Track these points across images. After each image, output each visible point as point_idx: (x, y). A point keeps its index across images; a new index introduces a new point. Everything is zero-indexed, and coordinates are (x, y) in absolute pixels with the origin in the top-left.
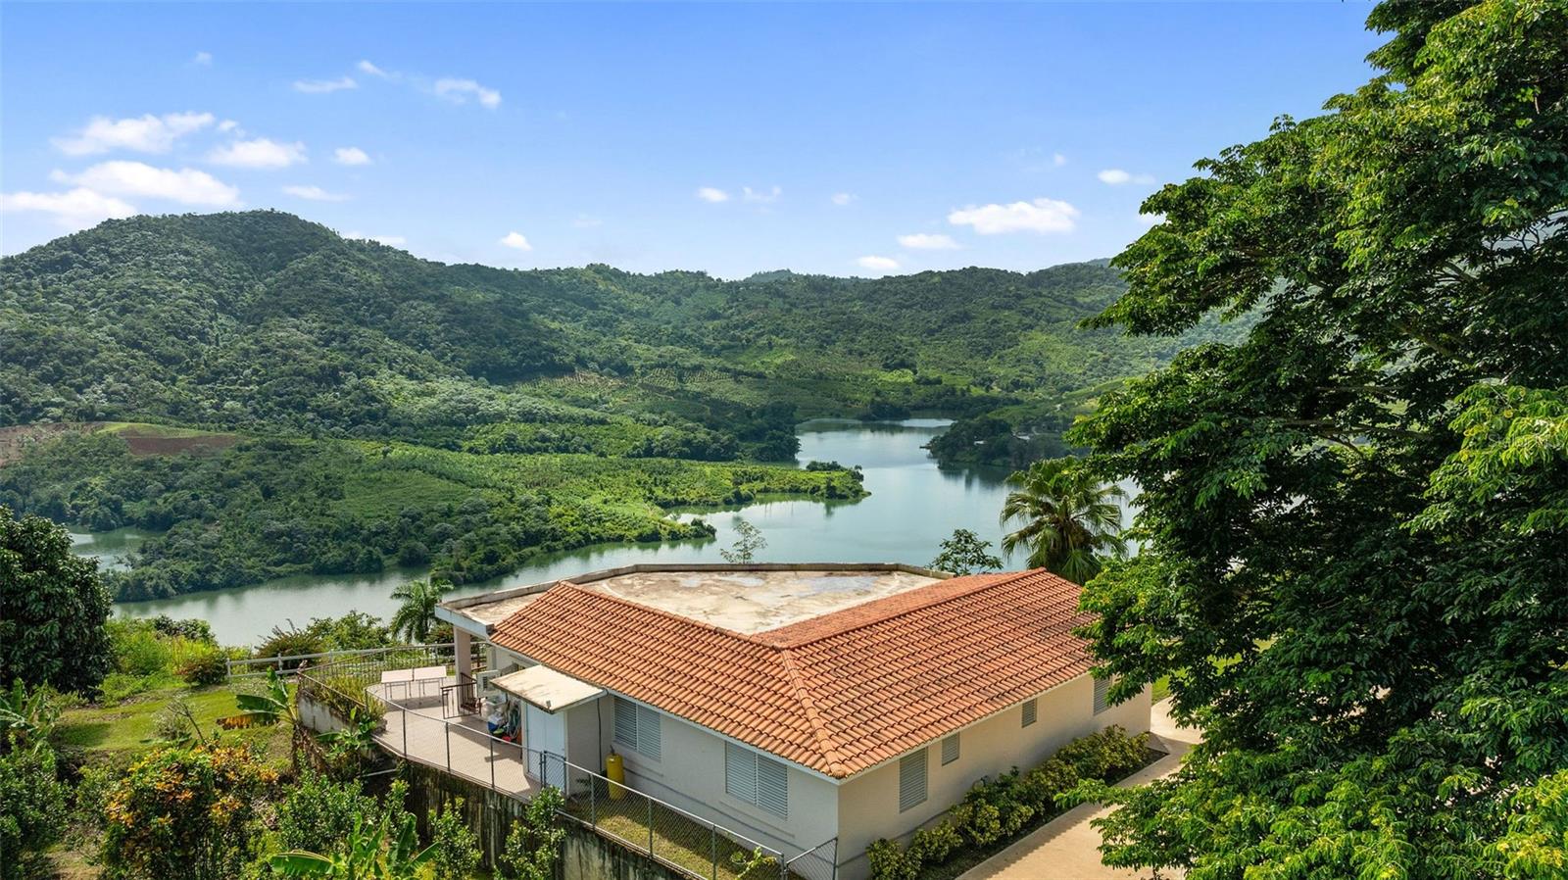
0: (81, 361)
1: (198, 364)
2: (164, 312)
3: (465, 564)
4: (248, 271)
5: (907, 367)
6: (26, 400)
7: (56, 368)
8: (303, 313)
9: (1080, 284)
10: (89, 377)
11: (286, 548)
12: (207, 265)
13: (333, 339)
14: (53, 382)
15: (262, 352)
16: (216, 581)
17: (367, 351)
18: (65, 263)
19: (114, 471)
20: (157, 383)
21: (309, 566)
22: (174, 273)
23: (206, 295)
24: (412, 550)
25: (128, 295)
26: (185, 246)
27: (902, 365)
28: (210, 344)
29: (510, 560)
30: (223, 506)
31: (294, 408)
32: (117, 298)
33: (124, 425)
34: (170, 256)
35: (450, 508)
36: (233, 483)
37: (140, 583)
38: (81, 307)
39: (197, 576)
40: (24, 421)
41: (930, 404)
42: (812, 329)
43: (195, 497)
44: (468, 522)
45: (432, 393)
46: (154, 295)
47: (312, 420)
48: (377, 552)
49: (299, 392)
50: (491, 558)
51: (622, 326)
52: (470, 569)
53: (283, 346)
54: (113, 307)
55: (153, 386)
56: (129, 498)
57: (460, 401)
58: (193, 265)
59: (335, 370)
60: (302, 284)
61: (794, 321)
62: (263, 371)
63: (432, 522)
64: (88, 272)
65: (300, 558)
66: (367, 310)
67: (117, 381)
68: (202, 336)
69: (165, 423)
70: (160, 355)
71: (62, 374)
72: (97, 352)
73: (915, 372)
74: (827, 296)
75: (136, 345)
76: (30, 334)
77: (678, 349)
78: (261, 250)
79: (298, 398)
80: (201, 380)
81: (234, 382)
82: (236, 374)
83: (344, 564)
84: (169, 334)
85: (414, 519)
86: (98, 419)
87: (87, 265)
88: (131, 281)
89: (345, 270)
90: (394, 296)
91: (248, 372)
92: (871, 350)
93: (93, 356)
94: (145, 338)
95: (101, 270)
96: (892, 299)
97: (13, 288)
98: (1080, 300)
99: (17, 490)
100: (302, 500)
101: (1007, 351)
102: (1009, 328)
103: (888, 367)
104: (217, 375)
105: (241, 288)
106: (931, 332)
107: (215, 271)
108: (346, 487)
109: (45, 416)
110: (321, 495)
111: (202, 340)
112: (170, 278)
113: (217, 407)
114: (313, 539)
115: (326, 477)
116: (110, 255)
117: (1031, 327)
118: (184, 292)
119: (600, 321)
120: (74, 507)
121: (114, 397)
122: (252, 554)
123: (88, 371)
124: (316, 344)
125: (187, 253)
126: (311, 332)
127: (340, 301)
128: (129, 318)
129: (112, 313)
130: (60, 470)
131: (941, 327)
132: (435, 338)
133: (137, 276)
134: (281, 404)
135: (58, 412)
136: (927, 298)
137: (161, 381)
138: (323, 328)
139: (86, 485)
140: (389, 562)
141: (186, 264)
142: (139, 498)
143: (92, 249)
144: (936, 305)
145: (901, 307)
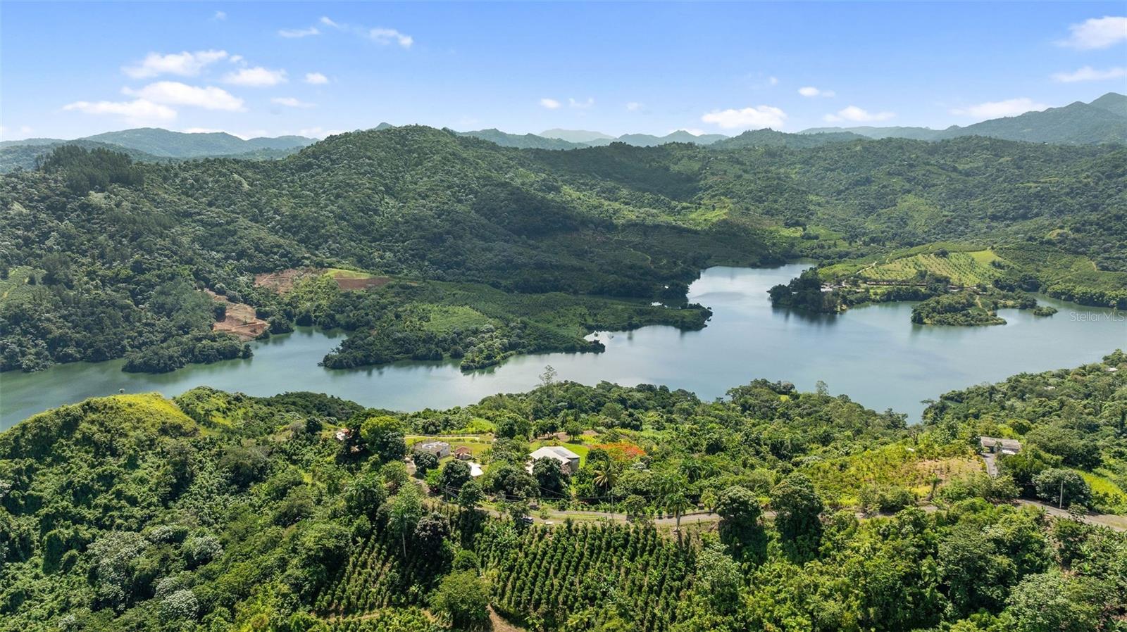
0: (317, 231)
1: (373, 230)
2: (357, 197)
3: (477, 359)
4: (402, 166)
5: (800, 225)
6: (293, 256)
7: (306, 235)
8: (428, 196)
9: (966, 153)
10: (321, 240)
11: (402, 346)
12: (380, 165)
13: (443, 214)
14: (305, 243)
15: (405, 223)
16: (371, 361)
17: (459, 222)
18: (309, 166)
19: (332, 298)
20: (353, 243)
21: (411, 355)
22: (362, 171)
23: (379, 184)
24: (456, 350)
25: (339, 187)
26: (369, 154)
27: (797, 224)
28: (380, 216)
29: (498, 358)
30: (379, 319)
31: (419, 258)
32: (335, 189)
33: (337, 271)
34: (361, 161)
35: (477, 329)
36: (384, 307)
37: (341, 361)
38: (317, 194)
39: (363, 359)
40: (293, 267)
41: (805, 254)
42: (751, 192)
43: (367, 314)
44: (483, 337)
45: (490, 250)
46: (352, 186)
47: (427, 266)
48: (440, 350)
49: (422, 249)
50: (489, 357)
51: (620, 193)
52: (478, 362)
53: (416, 220)
54: (332, 194)
55: (350, 246)
56: (338, 312)
57: (504, 256)
58: (372, 166)
59: (441, 234)
60: (429, 177)
61: (741, 185)
62: (405, 235)
63: (467, 336)
64: (320, 170)
65: (407, 351)
66: (464, 192)
67: (334, 243)
68: (376, 212)
69: (355, 270)
70: (355, 224)
71: (309, 238)
72: (325, 226)
73: (804, 230)
74: (777, 160)
75: (343, 218)
76: (295, 216)
77: (651, 210)
78: (410, 151)
79: (421, 252)
80: (375, 240)
81: (390, 241)
82: (392, 236)
83: (425, 355)
84: (359, 211)
85: (458, 334)
86: (325, 267)
87: (320, 167)
88: (341, 178)
89: (453, 167)
90: (479, 183)
91: (397, 235)
92: (786, 209)
93: (323, 228)
94: (347, 215)
95: (326, 170)
96: (822, 163)
97: (286, 181)
98: (960, 167)
99: (292, 306)
100: (411, 322)
101: (884, 210)
102: (894, 192)
103: (788, 225)
104: (382, 237)
105: (397, 179)
106: (839, 193)
107: (384, 169)
108: (432, 316)
109: (302, 265)
110: (419, 319)
111: (375, 214)
112: (360, 174)
113: (382, 257)
114: (413, 343)
115: (423, 310)
116: (331, 160)
117: (909, 192)
118: (368, 185)
119: (607, 189)
120: (315, 316)
121: (334, 252)
122: (387, 349)
123: (320, 237)
124: (433, 217)
125: (369, 158)
126: (431, 210)
127: (449, 187)
128: (341, 201)
129: (332, 198)
130: (310, 296)
131: (847, 189)
132: (499, 211)
133: (345, 174)
134: (413, 256)
135: (307, 262)
136: (847, 163)
137: (355, 241)
138: (438, 207)
139: (320, 305)
140: (446, 355)
141: (369, 165)
142: (343, 312)
143: (322, 157)
144: (854, 169)
145: (828, 170)
